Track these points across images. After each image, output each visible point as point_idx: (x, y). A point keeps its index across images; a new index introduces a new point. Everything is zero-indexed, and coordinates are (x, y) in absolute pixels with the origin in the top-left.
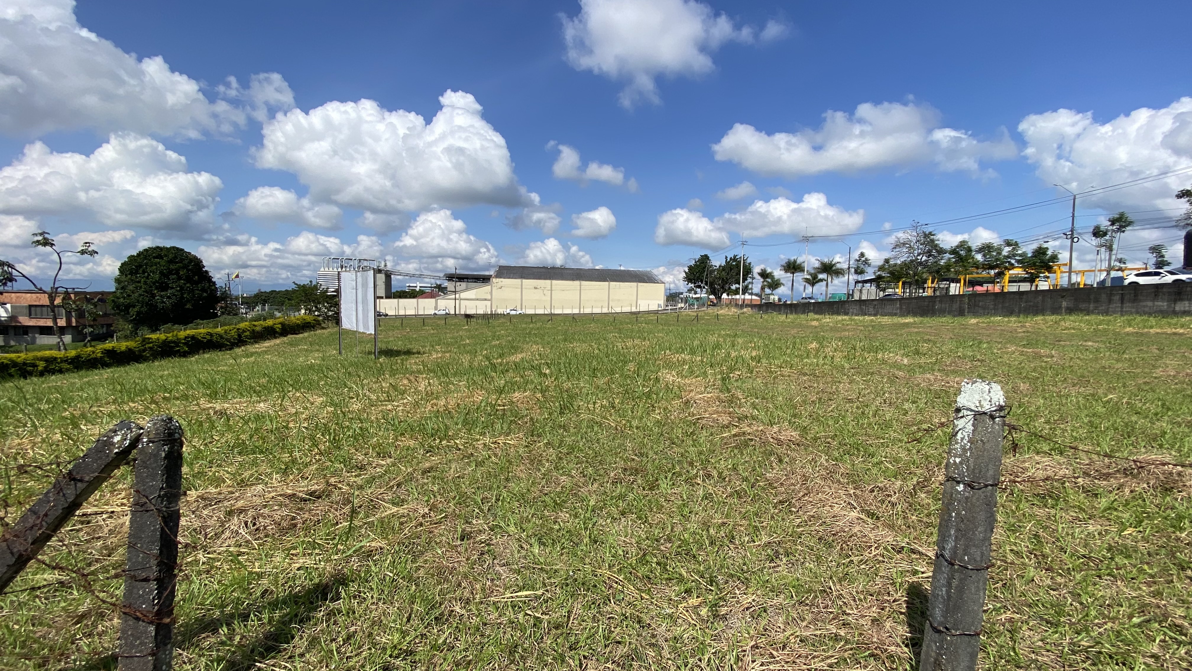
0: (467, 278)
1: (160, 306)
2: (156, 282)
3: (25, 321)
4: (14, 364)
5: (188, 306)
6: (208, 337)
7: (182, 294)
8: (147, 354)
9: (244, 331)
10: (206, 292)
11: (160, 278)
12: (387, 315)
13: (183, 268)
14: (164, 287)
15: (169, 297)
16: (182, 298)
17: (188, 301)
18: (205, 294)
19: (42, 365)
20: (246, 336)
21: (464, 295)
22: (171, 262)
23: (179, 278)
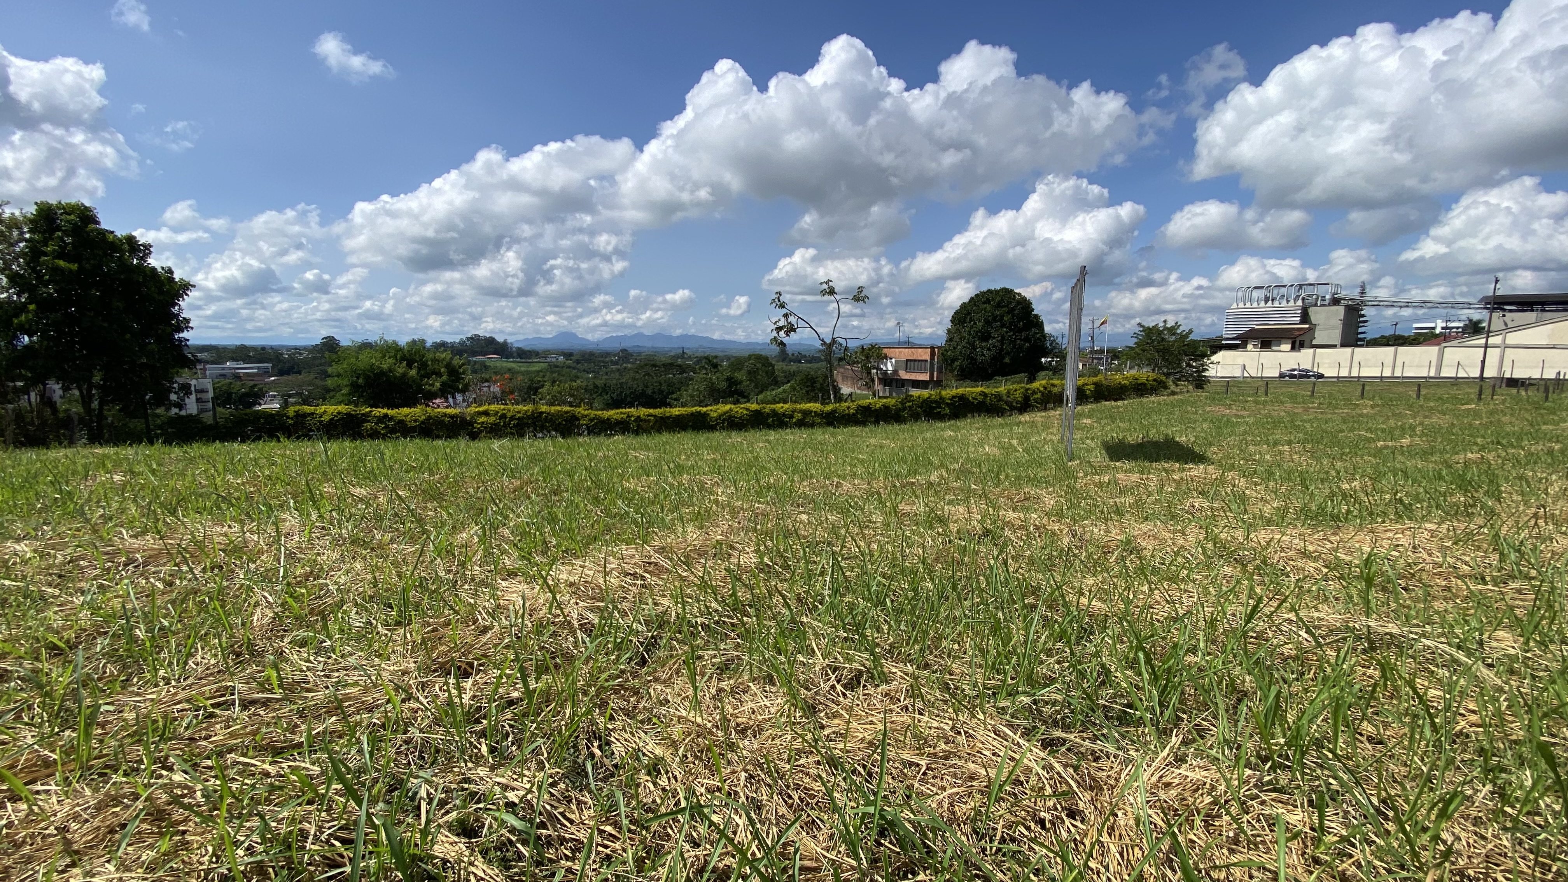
0: (1543, 303)
1: (980, 359)
2: (980, 331)
3: (904, 375)
4: (774, 413)
5: (1007, 360)
6: (981, 398)
7: (1002, 344)
8: (905, 414)
9: (1034, 392)
10: (1029, 342)
11: (983, 327)
12: (1322, 376)
13: (1008, 313)
14: (985, 337)
15: (989, 349)
16: (1002, 350)
17: (1008, 353)
18: (1027, 345)
19: (798, 416)
20: (1036, 400)
21: (1513, 338)
22: (999, 306)
23: (1003, 326)
